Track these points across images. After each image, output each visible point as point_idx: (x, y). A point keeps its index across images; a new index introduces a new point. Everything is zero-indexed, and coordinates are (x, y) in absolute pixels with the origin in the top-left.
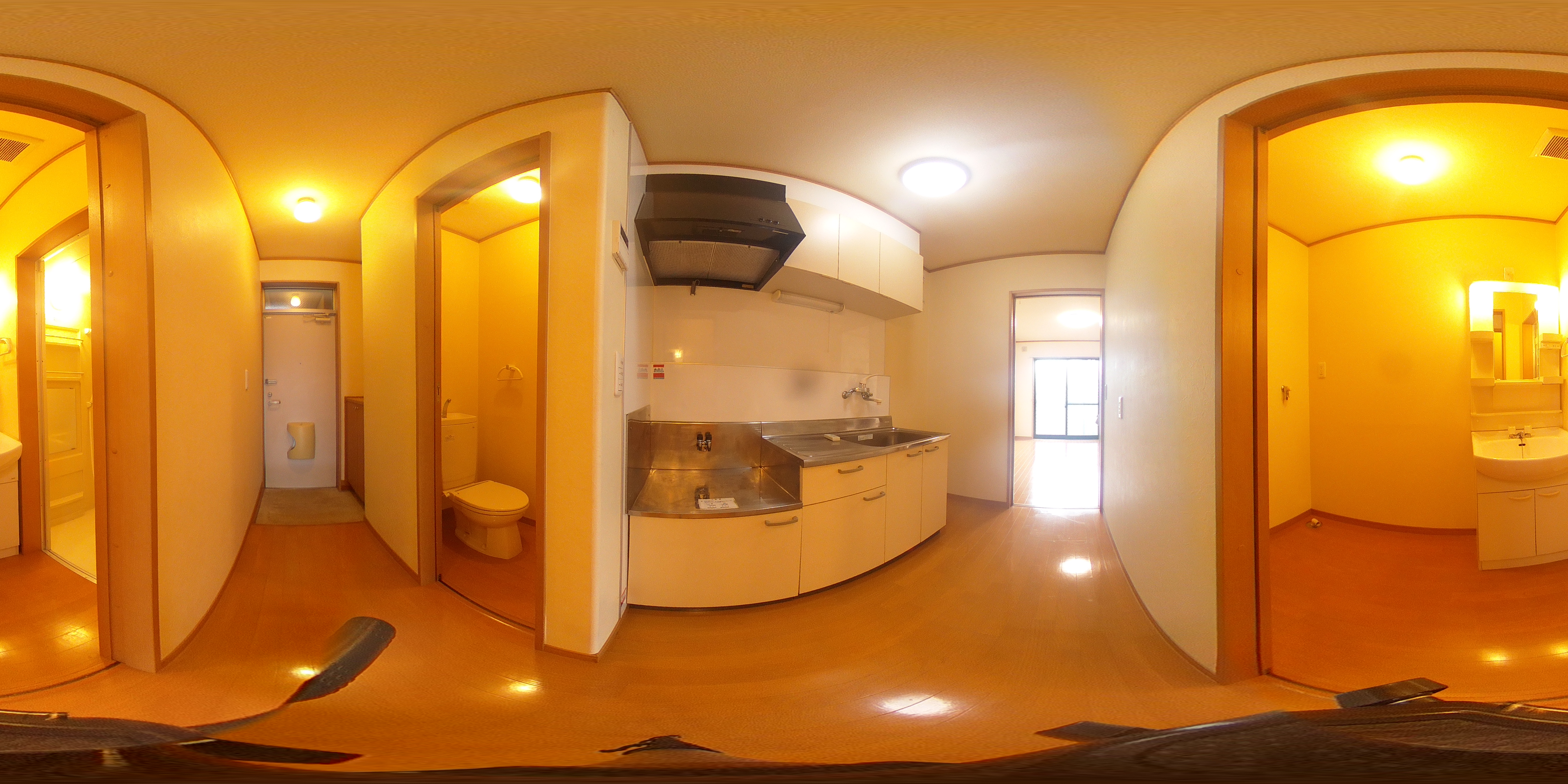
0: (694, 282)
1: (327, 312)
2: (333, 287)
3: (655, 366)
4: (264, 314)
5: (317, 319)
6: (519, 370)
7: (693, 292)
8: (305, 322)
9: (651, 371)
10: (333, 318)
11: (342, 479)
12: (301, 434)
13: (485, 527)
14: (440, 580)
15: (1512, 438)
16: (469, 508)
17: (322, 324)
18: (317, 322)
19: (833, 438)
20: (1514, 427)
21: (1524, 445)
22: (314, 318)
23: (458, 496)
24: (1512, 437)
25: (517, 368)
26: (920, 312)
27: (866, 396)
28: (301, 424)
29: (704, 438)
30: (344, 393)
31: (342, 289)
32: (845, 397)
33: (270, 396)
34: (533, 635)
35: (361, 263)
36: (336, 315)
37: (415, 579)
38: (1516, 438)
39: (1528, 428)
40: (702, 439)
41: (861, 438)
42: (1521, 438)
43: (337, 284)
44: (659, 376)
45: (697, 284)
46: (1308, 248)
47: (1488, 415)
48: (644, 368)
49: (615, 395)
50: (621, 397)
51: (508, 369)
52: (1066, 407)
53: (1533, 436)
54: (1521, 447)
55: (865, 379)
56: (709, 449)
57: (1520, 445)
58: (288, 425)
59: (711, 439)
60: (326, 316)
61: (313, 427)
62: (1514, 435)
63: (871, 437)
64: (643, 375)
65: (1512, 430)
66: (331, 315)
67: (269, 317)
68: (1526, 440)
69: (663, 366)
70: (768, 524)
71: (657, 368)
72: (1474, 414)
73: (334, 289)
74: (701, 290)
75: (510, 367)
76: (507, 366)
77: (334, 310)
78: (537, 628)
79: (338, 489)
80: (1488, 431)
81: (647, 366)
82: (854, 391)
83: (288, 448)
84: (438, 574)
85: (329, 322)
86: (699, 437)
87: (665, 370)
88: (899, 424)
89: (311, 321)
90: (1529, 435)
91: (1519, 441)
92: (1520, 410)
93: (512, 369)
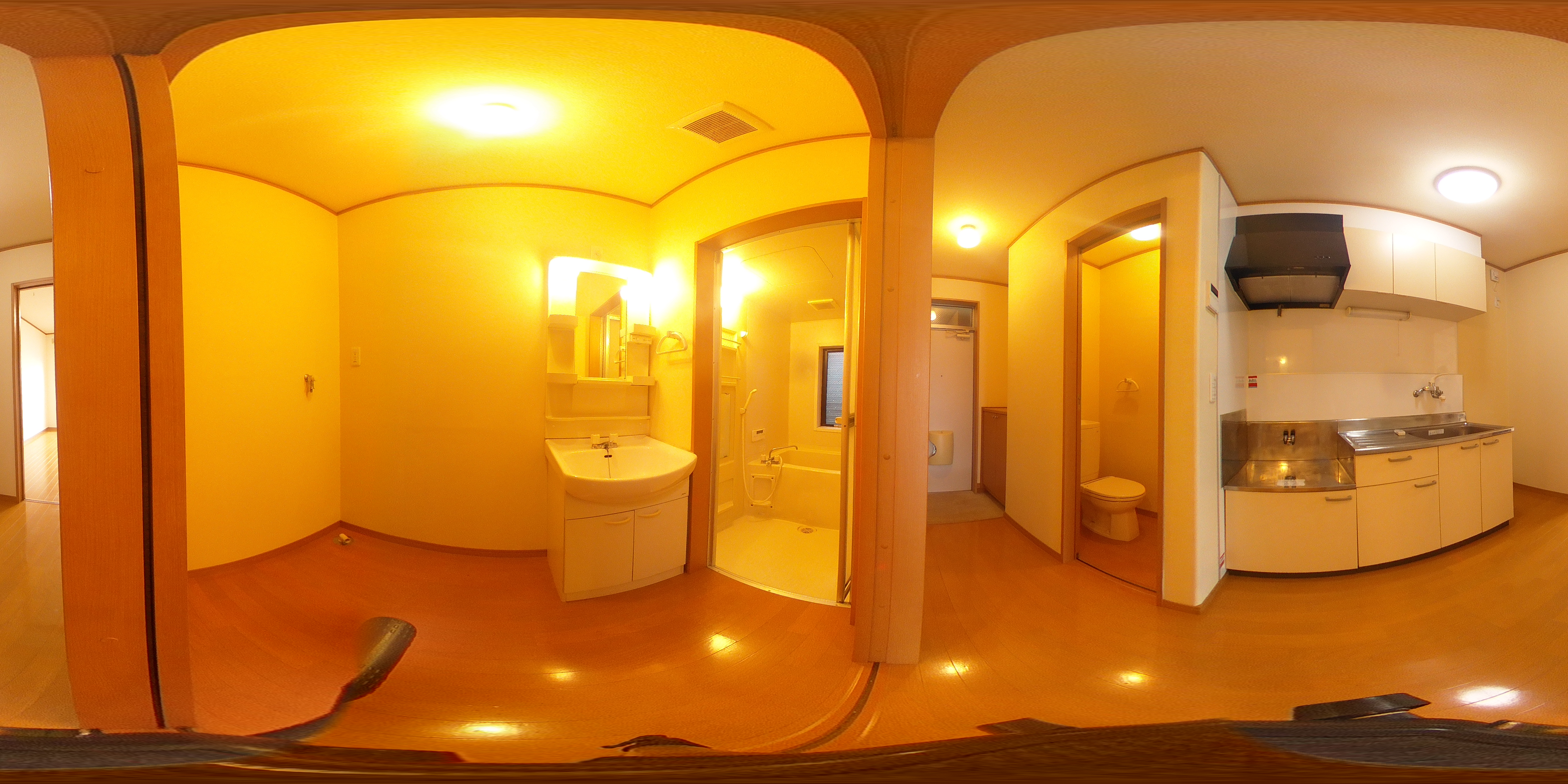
0: (1280, 306)
1: (966, 329)
2: (974, 305)
3: (1249, 377)
5: (958, 335)
6: (1135, 382)
7: (1279, 314)
8: (947, 337)
9: (1247, 381)
10: (972, 334)
12: (941, 442)
13: (1109, 513)
14: (1077, 559)
15: (595, 448)
16: (1100, 497)
17: (962, 340)
18: (958, 338)
19: (1399, 432)
20: (599, 435)
21: (610, 456)
22: (953, 334)
23: (1087, 488)
24: (595, 446)
25: (1133, 381)
26: (1487, 313)
27: (1436, 394)
29: (1290, 434)
30: (982, 404)
31: (982, 308)
32: (1416, 396)
34: (1154, 596)
35: (1007, 285)
36: (975, 333)
37: (1057, 557)
38: (601, 448)
39: (613, 437)
40: (1288, 435)
41: (1432, 432)
42: (606, 447)
43: (977, 303)
44: (1253, 385)
45: (1282, 308)
46: (336, 217)
47: (567, 419)
48: (1241, 379)
49: (1210, 402)
50: (1215, 403)
51: (1126, 382)
53: (619, 446)
54: (607, 458)
55: (1435, 379)
56: (1293, 443)
57: (606, 456)
58: (929, 434)
59: (1294, 435)
60: (966, 333)
61: (952, 435)
62: (598, 443)
63: (1442, 432)
64: (1239, 385)
65: (596, 438)
66: (969, 332)
68: (613, 451)
69: (1256, 377)
70: (1328, 500)
71: (1251, 379)
72: (551, 418)
73: (973, 307)
74: (1286, 312)
75: (1127, 380)
76: (1126, 379)
77: (973, 327)
78: (1158, 591)
79: (973, 492)
80: (567, 439)
81: (1243, 377)
82: (1424, 390)
84: (1076, 553)
85: (968, 338)
86: (1286, 433)
87: (1258, 381)
89: (952, 337)
90: (615, 445)
91: (604, 452)
92: (605, 414)
93: (1129, 382)
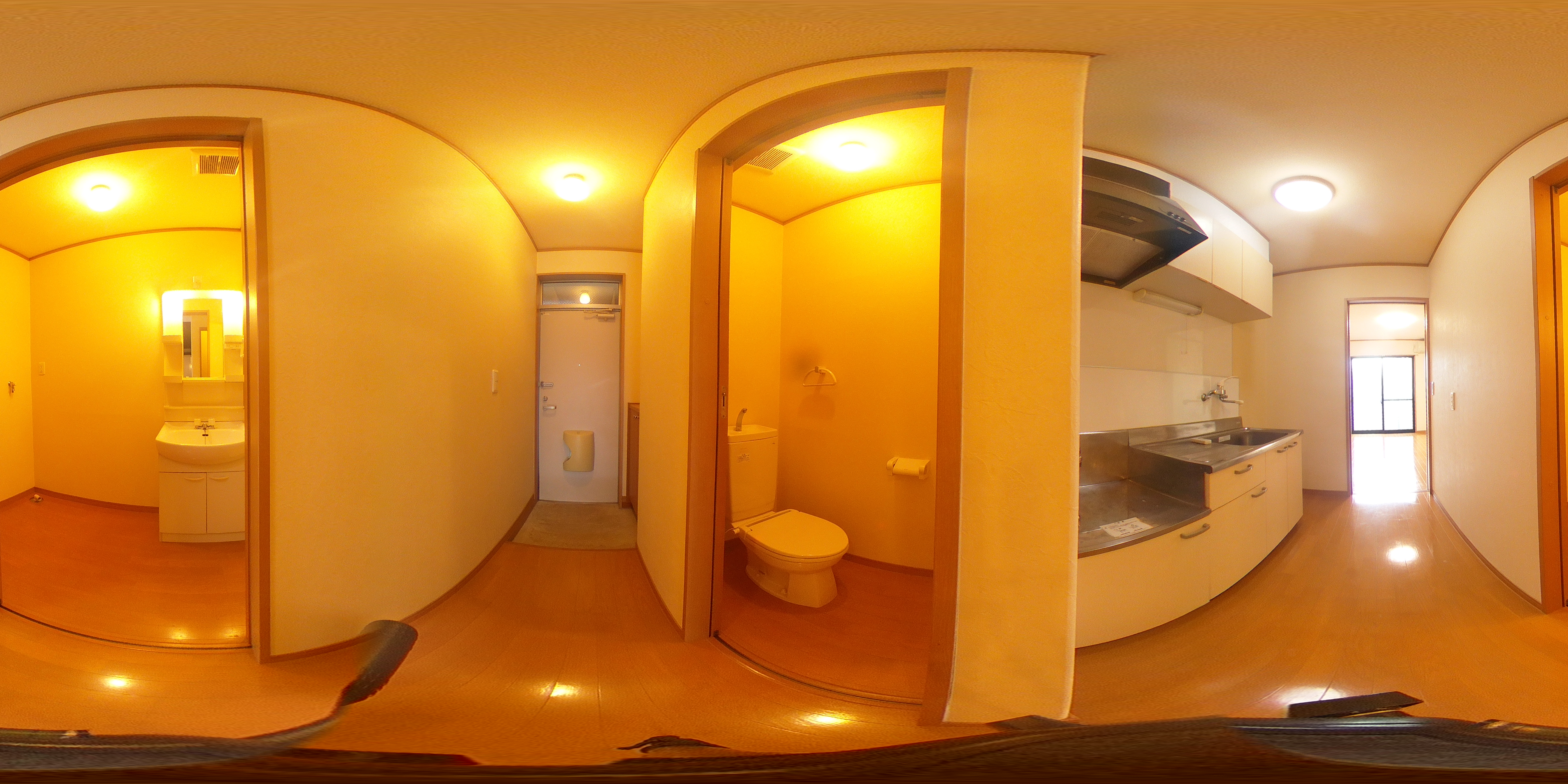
1: (611, 307)
2: (617, 279)
4: (540, 310)
5: (599, 315)
6: (831, 372)
8: (586, 318)
10: (618, 314)
11: (623, 495)
12: (578, 444)
14: (715, 638)
17: (606, 321)
18: (600, 318)
19: (1205, 441)
20: (200, 420)
21: (207, 435)
22: (596, 314)
23: (745, 531)
24: (198, 427)
25: (828, 370)
26: (1270, 317)
27: (1222, 397)
28: (578, 432)
30: (628, 399)
31: (627, 281)
32: (1204, 400)
33: (545, 400)
35: (641, 252)
36: (621, 311)
38: (200, 428)
39: (211, 421)
41: (1221, 439)
42: (205, 429)
43: (622, 276)
46: (29, 262)
47: (176, 408)
51: (817, 372)
52: (1383, 403)
53: (216, 428)
55: (1223, 381)
57: (204, 435)
58: (565, 435)
60: (610, 312)
61: (592, 436)
62: (199, 426)
63: (1228, 438)
65: (198, 422)
66: (614, 311)
67: (547, 314)
68: (209, 431)
72: (167, 406)
73: (619, 281)
75: (820, 369)
76: (817, 368)
77: (619, 304)
79: (620, 505)
80: (178, 422)
82: (1213, 393)
83: (564, 458)
85: (613, 318)
88: (1250, 424)
89: (593, 317)
90: (212, 427)
91: (203, 432)
92: (207, 404)
93: (822, 371)
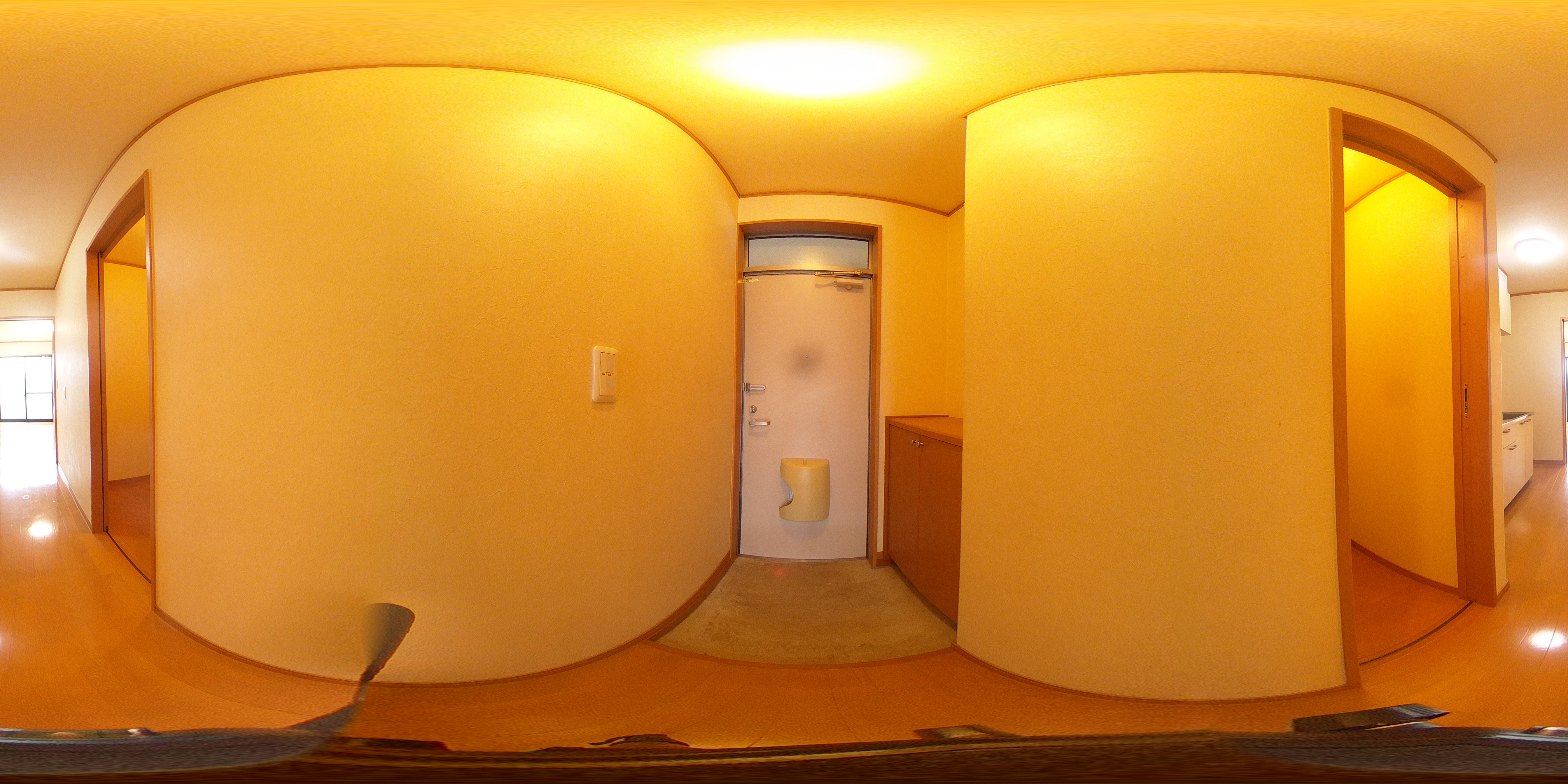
4: (743, 275)
5: (841, 281)
11: (877, 547)
12: (804, 476)
17: (850, 290)
18: (841, 286)
22: (835, 279)
26: (1510, 334)
28: (805, 462)
33: (753, 410)
36: (874, 276)
52: (25, 395)
58: (782, 464)
61: (827, 466)
66: (863, 275)
67: (755, 280)
79: (871, 563)
83: (782, 500)
85: (861, 287)
89: (828, 284)
